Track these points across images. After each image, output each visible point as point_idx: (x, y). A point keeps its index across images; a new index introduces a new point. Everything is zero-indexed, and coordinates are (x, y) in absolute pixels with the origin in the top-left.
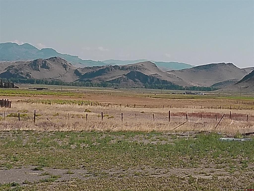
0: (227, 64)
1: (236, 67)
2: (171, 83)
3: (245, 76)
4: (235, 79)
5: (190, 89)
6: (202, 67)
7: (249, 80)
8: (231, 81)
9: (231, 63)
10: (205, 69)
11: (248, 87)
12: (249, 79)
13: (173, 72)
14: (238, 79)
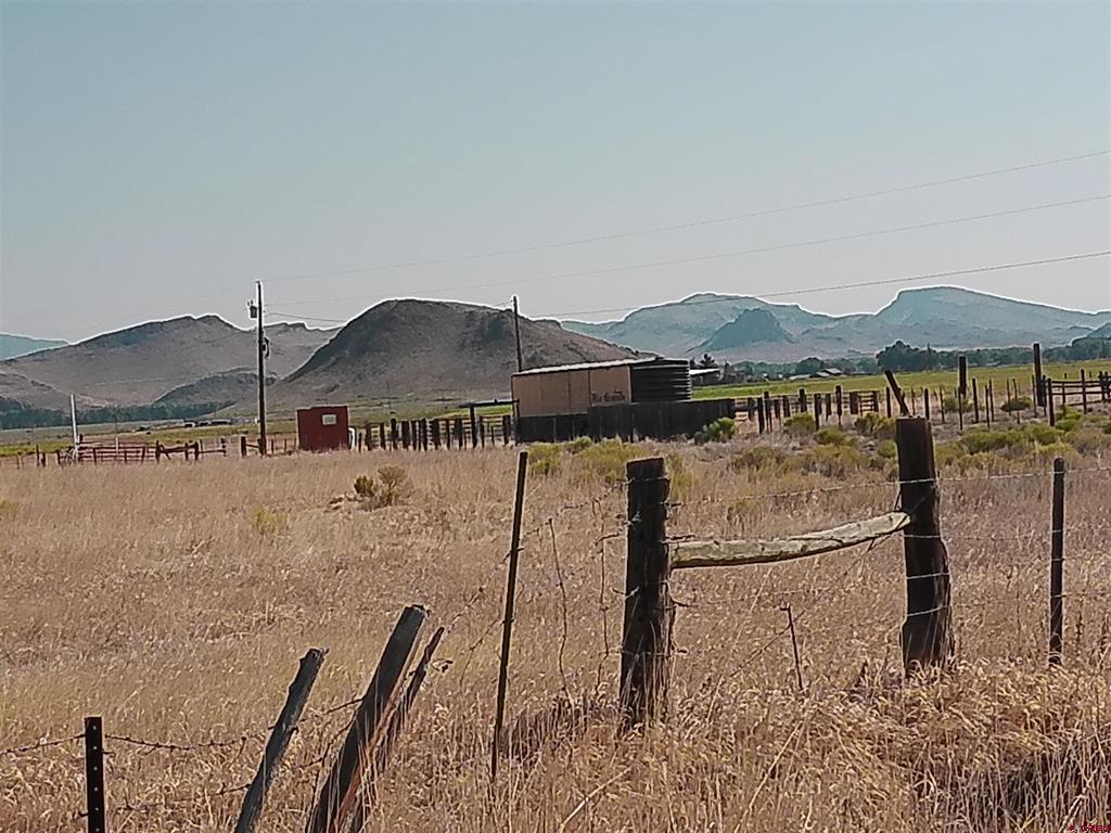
0: (199, 319)
1: (231, 326)
2: (16, 404)
3: (317, 353)
4: (239, 369)
5: (90, 420)
6: (115, 336)
7: (334, 364)
8: (224, 377)
9: (212, 314)
10: (126, 344)
11: (336, 386)
12: (333, 359)
13: (13, 364)
14: (247, 369)
